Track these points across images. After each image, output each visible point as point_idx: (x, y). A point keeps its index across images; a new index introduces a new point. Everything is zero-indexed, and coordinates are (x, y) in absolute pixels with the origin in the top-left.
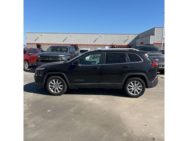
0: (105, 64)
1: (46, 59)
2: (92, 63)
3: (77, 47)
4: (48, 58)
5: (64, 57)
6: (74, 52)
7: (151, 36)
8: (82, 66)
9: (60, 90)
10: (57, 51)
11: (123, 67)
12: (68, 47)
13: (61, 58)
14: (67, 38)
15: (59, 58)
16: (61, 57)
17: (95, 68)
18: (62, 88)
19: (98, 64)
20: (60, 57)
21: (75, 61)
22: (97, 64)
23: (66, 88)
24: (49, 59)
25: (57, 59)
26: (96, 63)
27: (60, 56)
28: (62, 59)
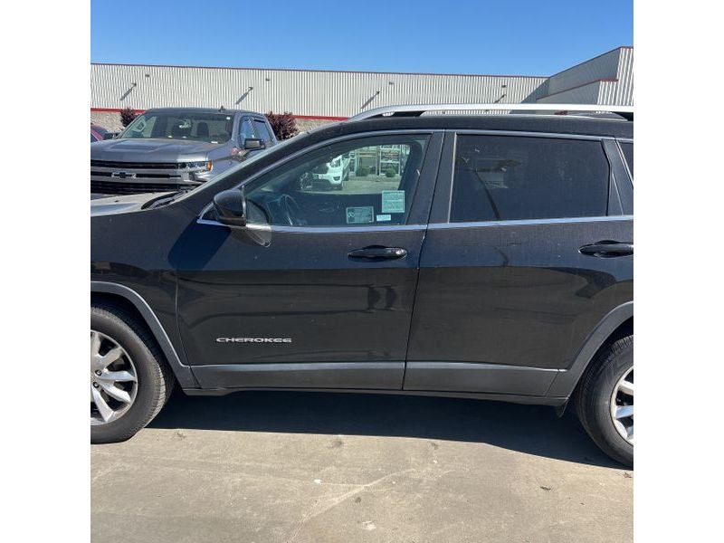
0: (448, 225)
1: (109, 174)
2: (348, 215)
3: (292, 124)
4: (119, 171)
5: (204, 168)
6: (261, 143)
7: (602, 83)
8: (274, 233)
9: (114, 403)
10: (178, 133)
11: (587, 252)
12: (232, 118)
13: (191, 173)
14: (252, 88)
15: (179, 171)
16: (192, 165)
17: (373, 252)
18: (130, 394)
19: (397, 218)
20: (184, 165)
21: (216, 198)
22: (388, 218)
23: (163, 389)
24: (123, 175)
25: (168, 176)
26: (378, 211)
27: (181, 160)
28: (192, 175)
